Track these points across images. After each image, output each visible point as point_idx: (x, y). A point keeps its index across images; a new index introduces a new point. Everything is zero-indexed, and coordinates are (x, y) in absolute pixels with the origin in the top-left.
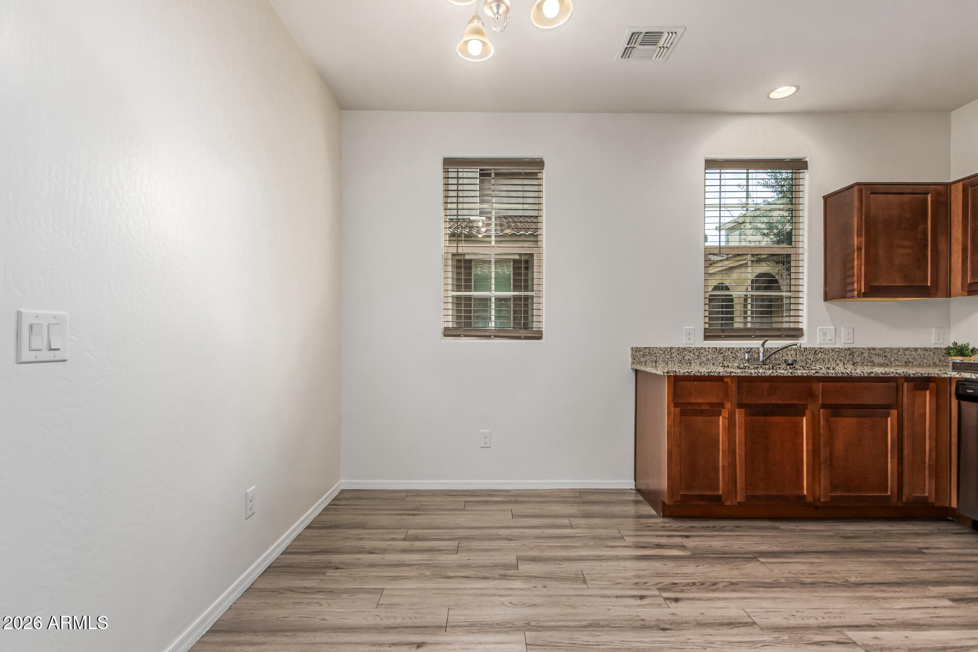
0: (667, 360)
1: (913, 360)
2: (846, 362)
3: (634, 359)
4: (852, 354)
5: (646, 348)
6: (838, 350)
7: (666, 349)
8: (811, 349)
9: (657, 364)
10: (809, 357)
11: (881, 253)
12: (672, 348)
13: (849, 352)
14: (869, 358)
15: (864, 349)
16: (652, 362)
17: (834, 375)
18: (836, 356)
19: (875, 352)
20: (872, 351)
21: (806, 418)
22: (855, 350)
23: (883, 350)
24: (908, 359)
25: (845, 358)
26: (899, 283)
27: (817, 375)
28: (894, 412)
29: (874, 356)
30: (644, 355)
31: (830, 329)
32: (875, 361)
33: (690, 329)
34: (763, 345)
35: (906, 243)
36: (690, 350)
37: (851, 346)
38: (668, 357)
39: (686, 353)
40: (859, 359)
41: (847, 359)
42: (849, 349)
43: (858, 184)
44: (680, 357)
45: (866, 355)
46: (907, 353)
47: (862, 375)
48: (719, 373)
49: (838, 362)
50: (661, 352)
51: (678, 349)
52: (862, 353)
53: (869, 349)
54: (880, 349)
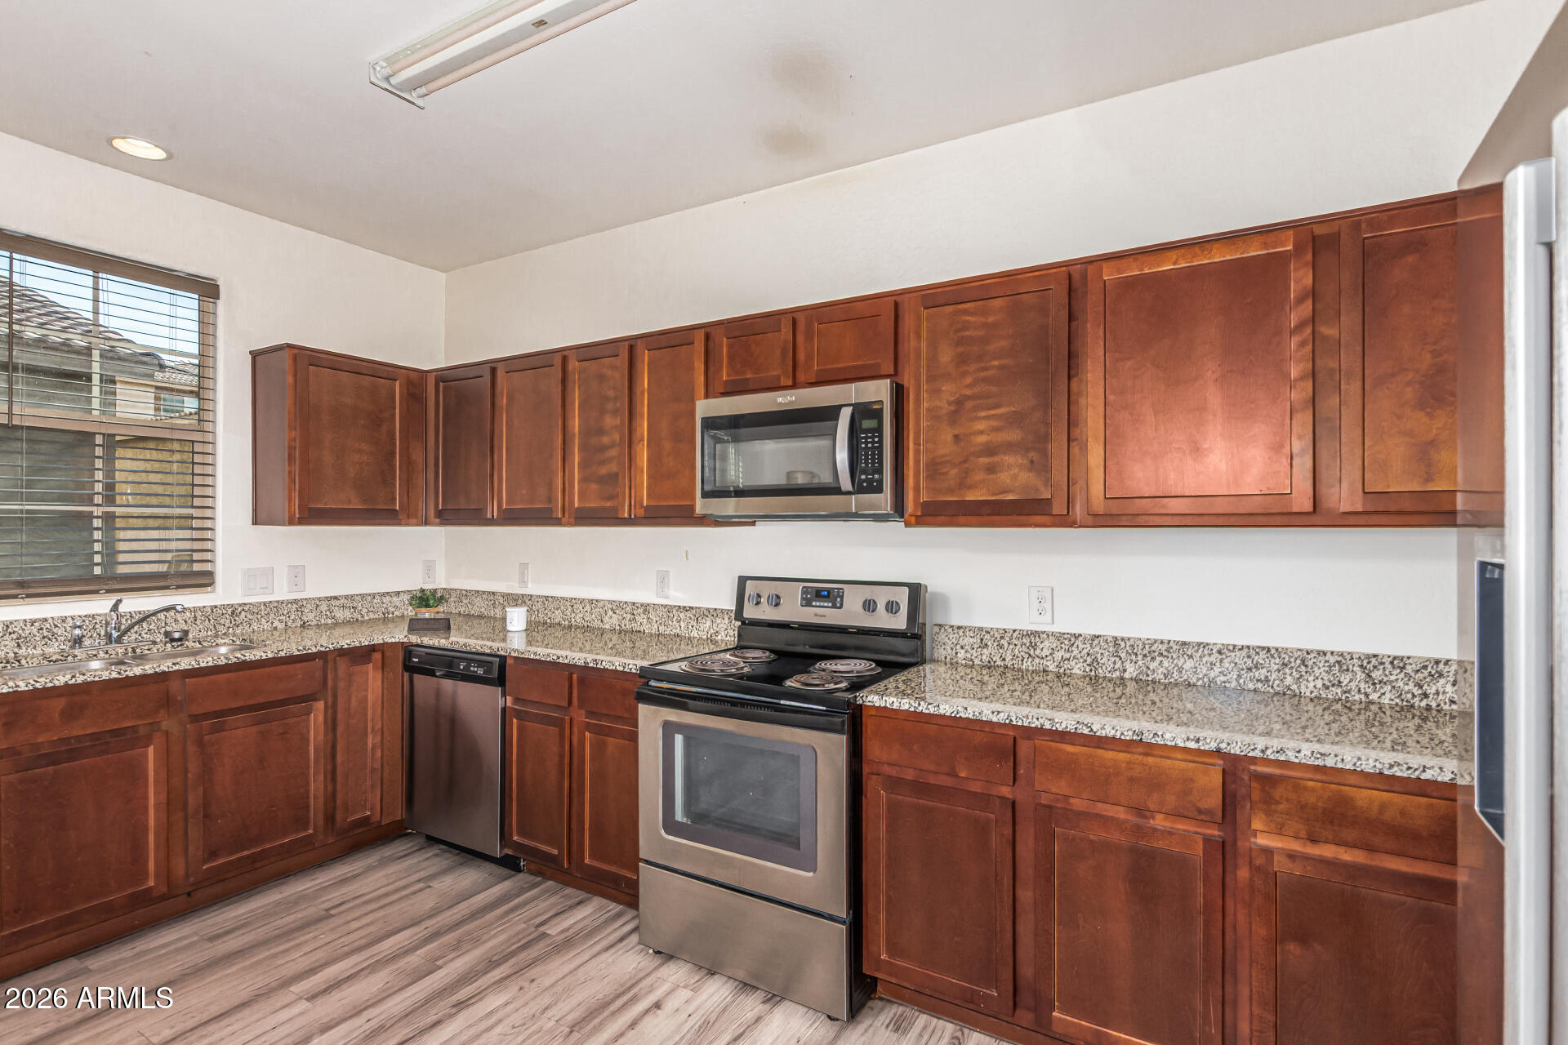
1: (394, 609)
4: (300, 609)
6: (276, 604)
8: (226, 607)
10: (222, 621)
11: (328, 458)
13: (295, 606)
14: (328, 613)
15: (320, 599)
18: (272, 615)
19: (337, 603)
20: (333, 602)
21: (154, 748)
22: (304, 602)
23: (351, 598)
24: (387, 608)
25: (289, 617)
26: (356, 505)
27: (176, 668)
28: (320, 705)
29: (337, 608)
31: (264, 572)
32: (338, 615)
34: (115, 608)
35: (365, 447)
37: (299, 596)
40: (313, 615)
41: (293, 617)
42: (295, 601)
43: (290, 346)
45: (324, 607)
46: (386, 599)
47: (264, 657)
49: (276, 623)
52: (317, 606)
53: (329, 599)
54: (346, 597)
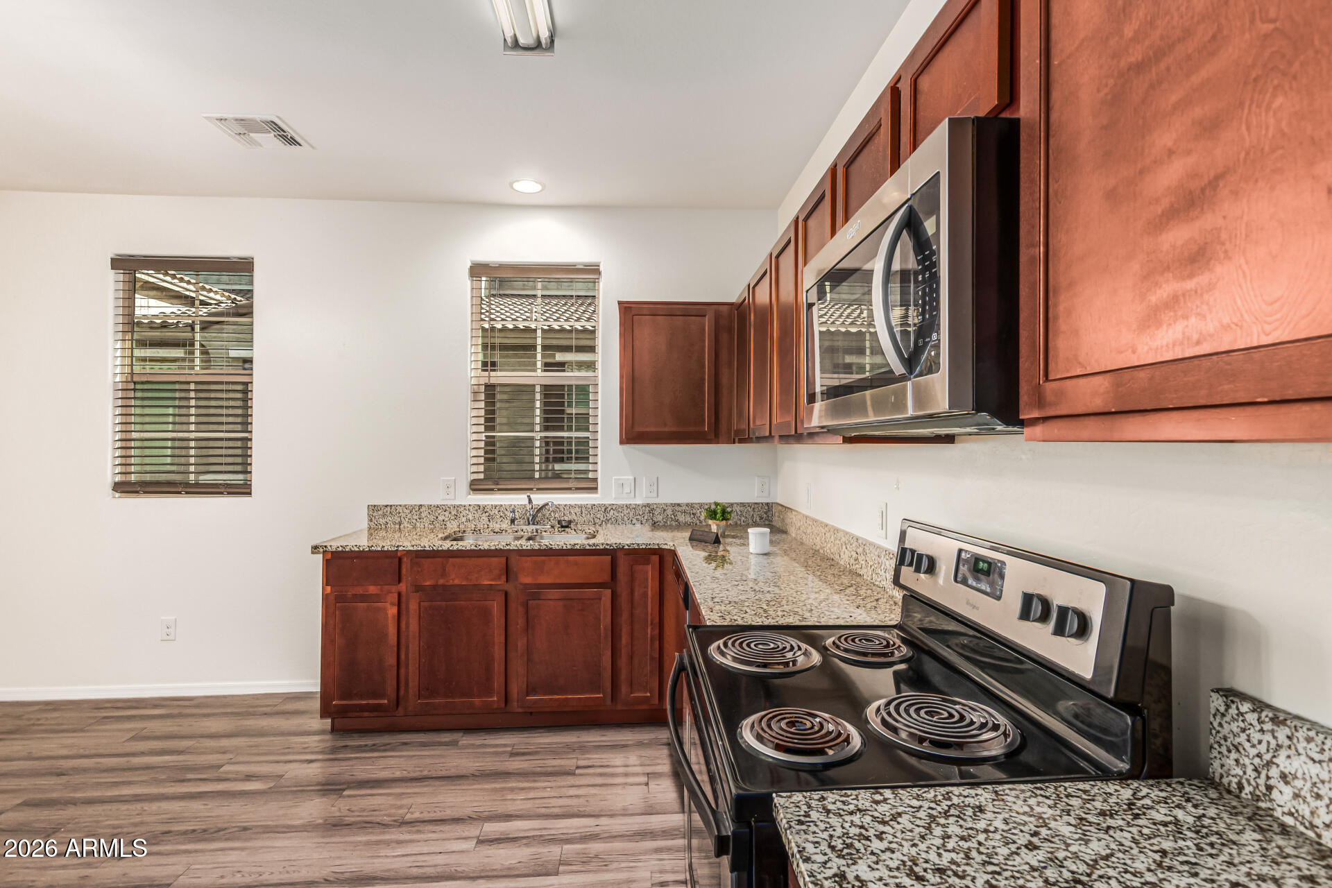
0: (414, 521)
2: (644, 522)
3: (371, 520)
5: (386, 506)
6: (634, 507)
7: (413, 507)
8: (600, 506)
9: (402, 526)
10: (598, 516)
12: (421, 505)
13: (648, 509)
14: (673, 516)
15: (666, 505)
16: (395, 523)
17: (529, 548)
18: (631, 514)
19: (680, 509)
20: (677, 508)
22: (655, 506)
23: (691, 506)
29: (680, 513)
30: (384, 515)
31: (628, 479)
32: (681, 519)
33: (449, 480)
34: (530, 501)
36: (444, 508)
37: (651, 501)
38: (415, 517)
39: (439, 512)
42: (648, 505)
44: (432, 518)
45: (669, 512)
48: (383, 547)
49: (634, 521)
50: (407, 511)
51: (430, 507)
52: (665, 510)
53: (674, 505)
54: (687, 505)
